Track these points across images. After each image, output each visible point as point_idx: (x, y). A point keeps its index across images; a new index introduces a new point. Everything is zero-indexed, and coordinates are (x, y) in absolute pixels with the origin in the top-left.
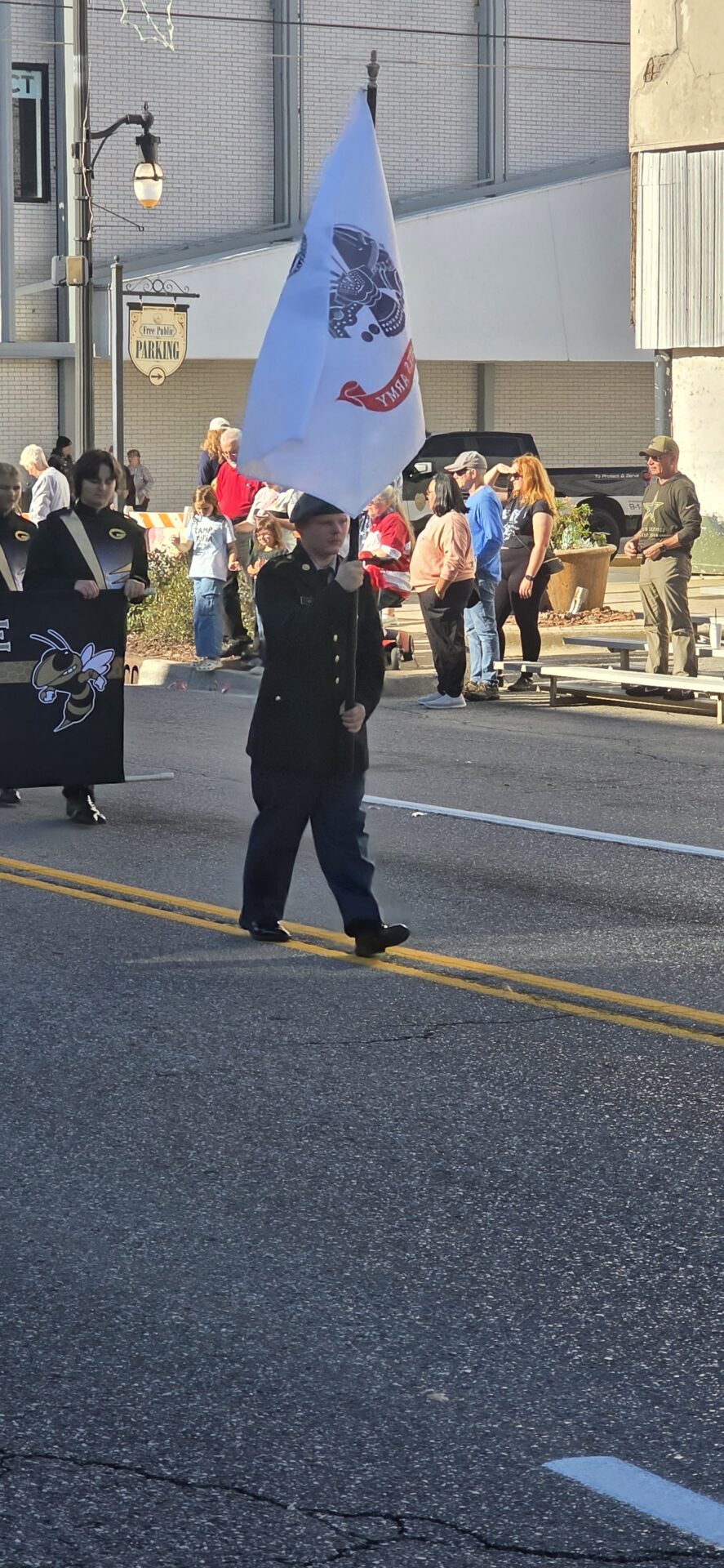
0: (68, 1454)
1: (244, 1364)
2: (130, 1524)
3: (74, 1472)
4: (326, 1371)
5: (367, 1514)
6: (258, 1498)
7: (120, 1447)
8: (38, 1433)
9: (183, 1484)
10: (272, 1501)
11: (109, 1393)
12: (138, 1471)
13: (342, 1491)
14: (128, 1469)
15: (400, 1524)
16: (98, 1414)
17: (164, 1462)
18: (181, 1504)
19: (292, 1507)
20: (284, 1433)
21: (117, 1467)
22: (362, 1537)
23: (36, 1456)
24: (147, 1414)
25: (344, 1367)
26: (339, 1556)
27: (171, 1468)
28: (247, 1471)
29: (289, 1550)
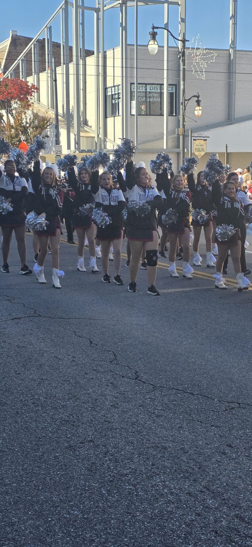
0: (168, 387)
1: (207, 370)
2: (180, 402)
3: (169, 391)
4: (225, 372)
5: (232, 402)
6: (209, 398)
7: (179, 386)
8: (162, 382)
9: (192, 394)
10: (212, 399)
11: (177, 375)
12: (182, 391)
13: (227, 397)
14: (181, 390)
15: (240, 405)
16: (174, 379)
17: (189, 389)
18: (192, 398)
19: (216, 400)
20: (215, 385)
21: (178, 390)
22: (231, 407)
23: (161, 387)
24: (185, 380)
25: (230, 372)
26: (226, 410)
27: (190, 391)
28: (207, 392)
29: (215, 409)
